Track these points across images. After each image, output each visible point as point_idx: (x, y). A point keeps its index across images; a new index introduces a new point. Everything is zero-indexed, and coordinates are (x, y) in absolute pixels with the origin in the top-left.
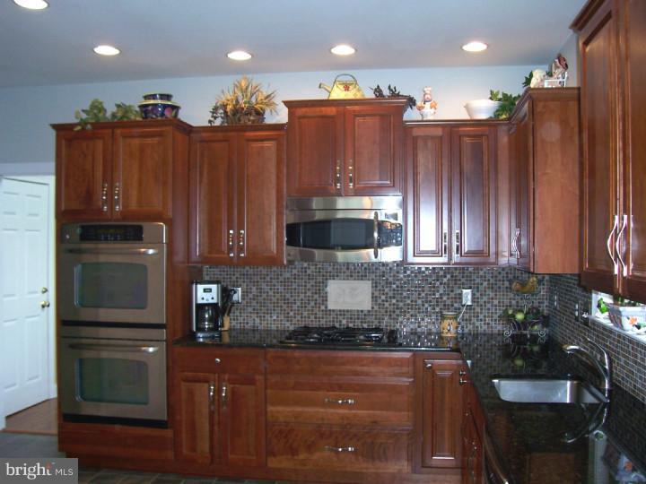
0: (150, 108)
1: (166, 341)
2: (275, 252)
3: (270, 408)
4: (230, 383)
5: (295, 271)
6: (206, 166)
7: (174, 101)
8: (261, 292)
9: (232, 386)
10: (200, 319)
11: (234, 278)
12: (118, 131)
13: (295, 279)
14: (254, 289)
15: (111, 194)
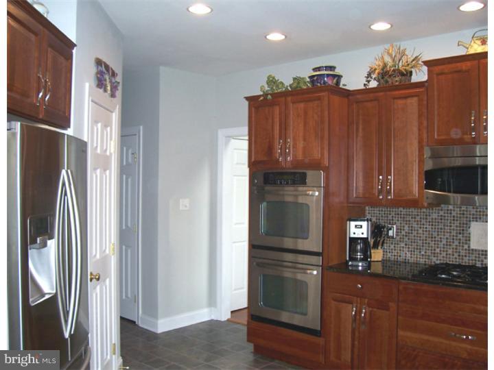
0: (315, 78)
1: (322, 266)
2: (417, 195)
3: (401, 333)
4: (369, 307)
5: (441, 213)
6: (361, 122)
7: (337, 72)
8: (412, 230)
9: (371, 309)
10: (353, 250)
11: (390, 217)
12: (289, 99)
13: (441, 219)
14: (406, 228)
15: (284, 148)
